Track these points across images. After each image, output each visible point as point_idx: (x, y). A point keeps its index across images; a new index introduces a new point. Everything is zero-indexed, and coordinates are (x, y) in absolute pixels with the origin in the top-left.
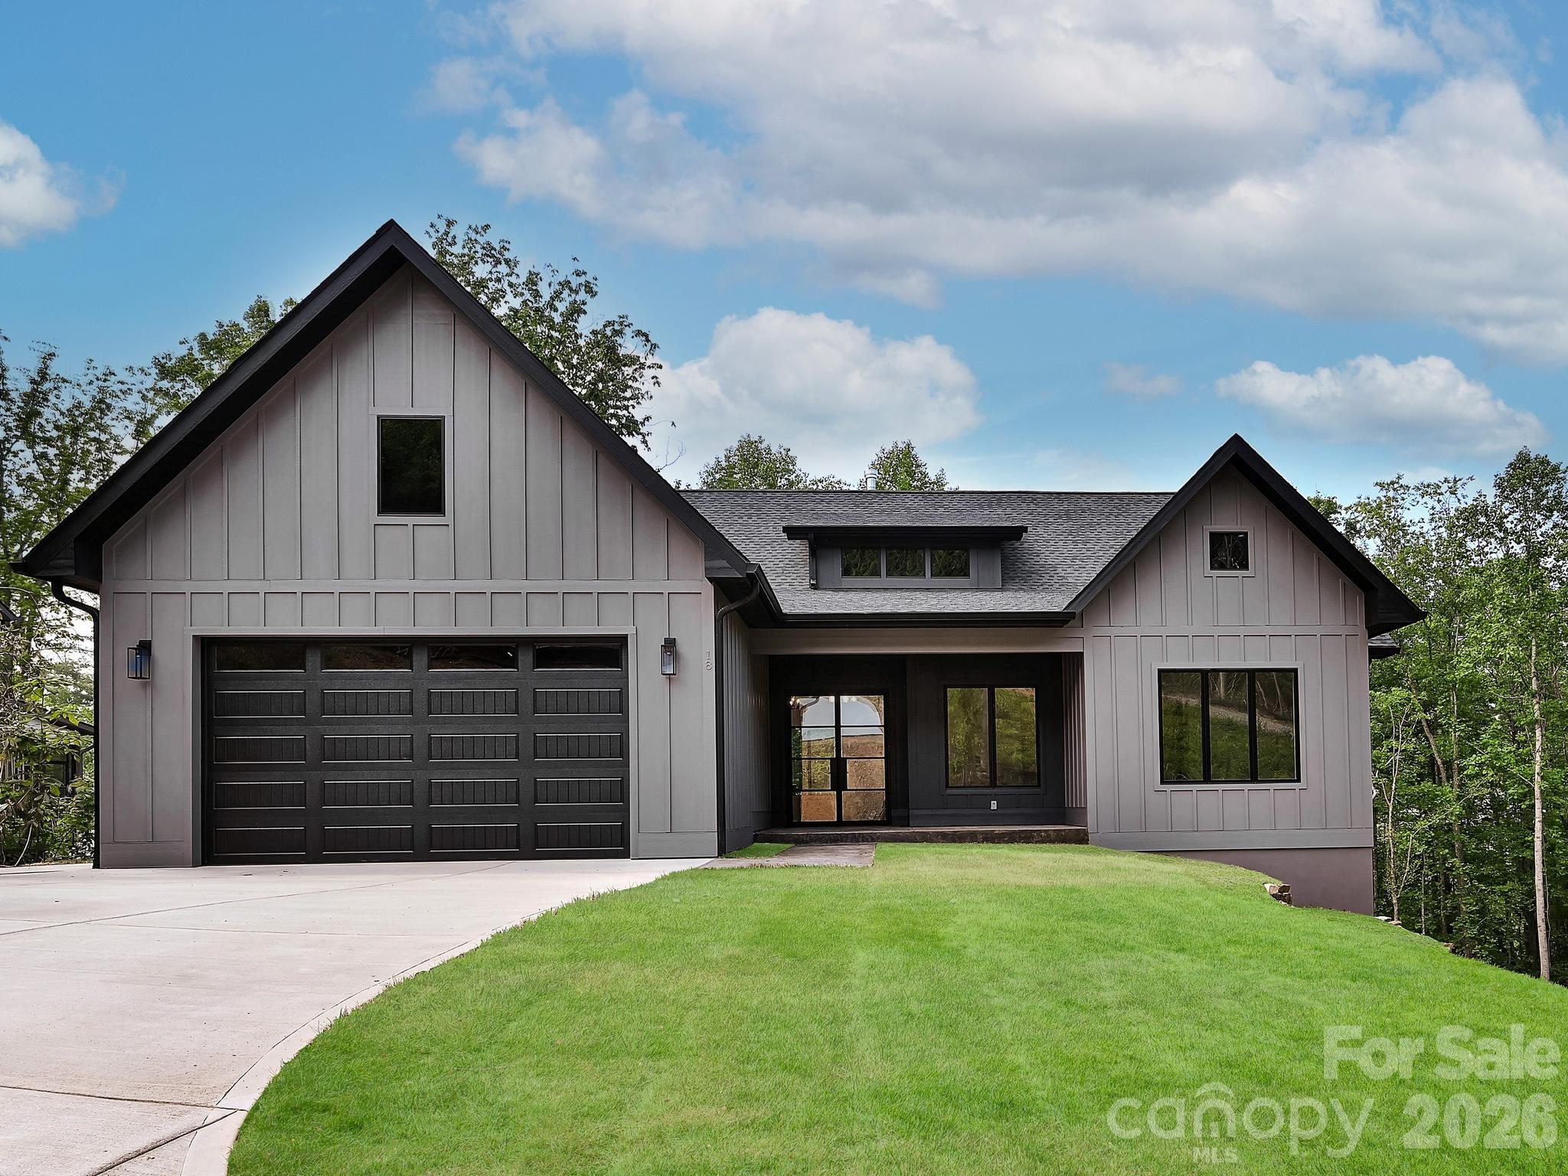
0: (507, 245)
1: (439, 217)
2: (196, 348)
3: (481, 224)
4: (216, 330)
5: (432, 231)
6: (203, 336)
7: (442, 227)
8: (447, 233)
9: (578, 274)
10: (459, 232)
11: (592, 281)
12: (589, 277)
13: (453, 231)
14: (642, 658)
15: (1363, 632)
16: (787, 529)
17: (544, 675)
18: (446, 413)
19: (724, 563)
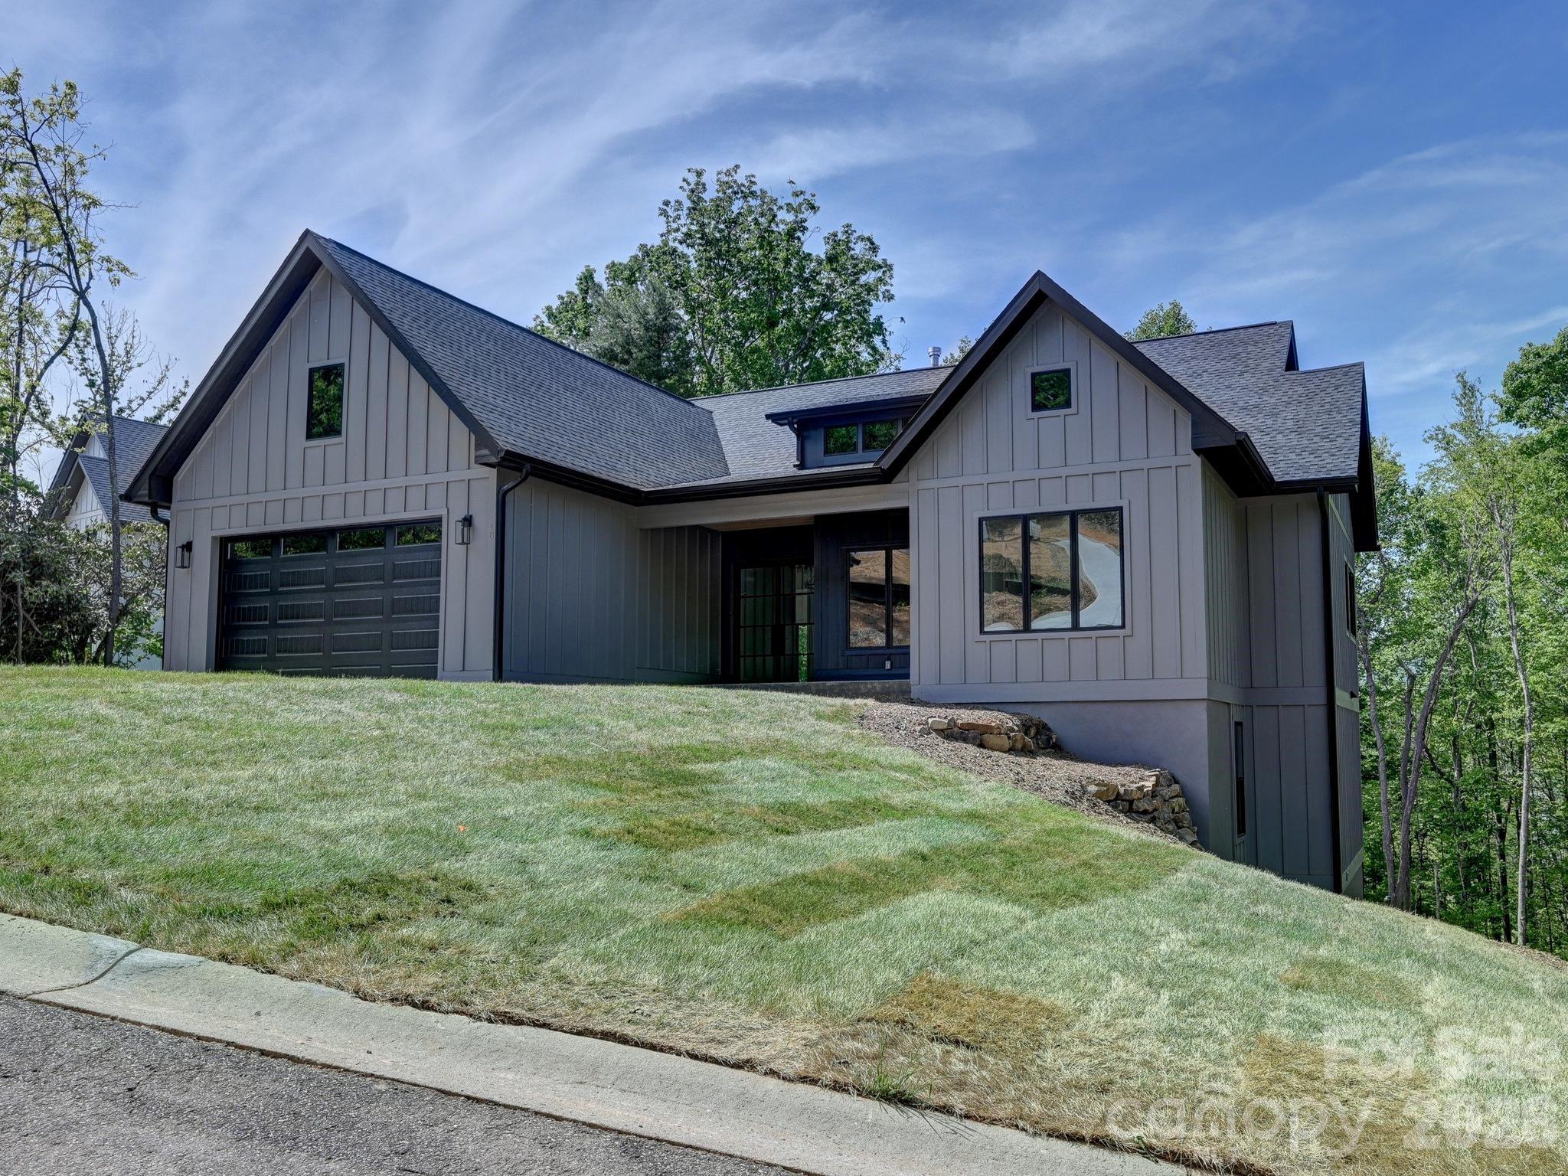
0: (753, 179)
1: (689, 171)
2: (545, 319)
3: (731, 166)
4: (558, 302)
5: (684, 184)
7: (692, 178)
8: (697, 184)
9: (796, 195)
10: (710, 179)
11: (810, 198)
12: (808, 196)
13: (704, 179)
14: (451, 532)
15: (1196, 461)
16: (768, 417)
17: (400, 551)
18: (345, 360)
19: (486, 452)
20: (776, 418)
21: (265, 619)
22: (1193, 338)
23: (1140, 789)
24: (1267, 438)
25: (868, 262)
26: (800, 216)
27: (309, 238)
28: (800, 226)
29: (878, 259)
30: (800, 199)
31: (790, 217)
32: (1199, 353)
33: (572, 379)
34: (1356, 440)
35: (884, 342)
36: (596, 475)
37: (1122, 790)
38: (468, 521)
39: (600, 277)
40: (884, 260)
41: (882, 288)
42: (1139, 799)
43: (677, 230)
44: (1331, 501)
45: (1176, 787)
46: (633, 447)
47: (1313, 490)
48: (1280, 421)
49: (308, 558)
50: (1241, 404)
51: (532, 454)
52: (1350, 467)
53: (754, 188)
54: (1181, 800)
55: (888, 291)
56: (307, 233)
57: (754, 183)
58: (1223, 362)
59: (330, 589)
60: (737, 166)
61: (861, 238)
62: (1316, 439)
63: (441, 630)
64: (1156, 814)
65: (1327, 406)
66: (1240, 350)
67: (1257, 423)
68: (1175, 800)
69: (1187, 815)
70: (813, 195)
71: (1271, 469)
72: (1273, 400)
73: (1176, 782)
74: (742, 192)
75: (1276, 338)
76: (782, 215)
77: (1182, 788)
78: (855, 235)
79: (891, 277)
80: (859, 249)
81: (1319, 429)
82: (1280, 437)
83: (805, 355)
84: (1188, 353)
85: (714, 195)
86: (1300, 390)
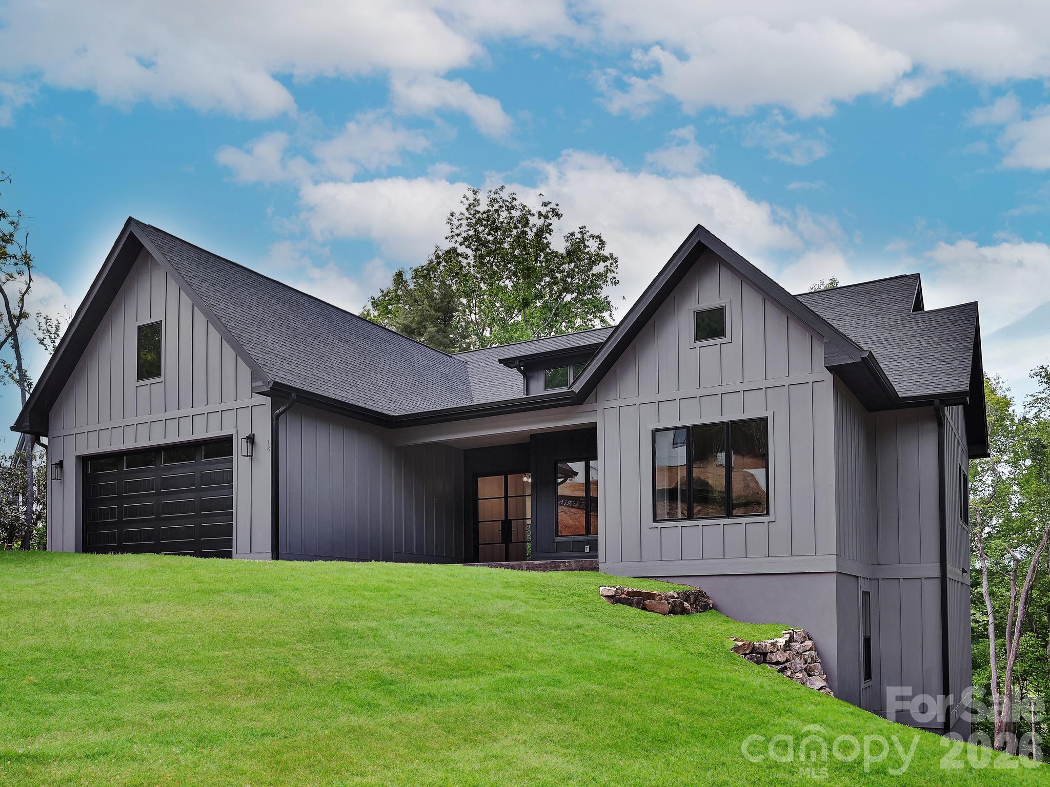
0: (514, 196)
1: (468, 190)
3: (498, 187)
6: (373, 298)
7: (470, 196)
8: (474, 200)
10: (483, 196)
11: (555, 207)
12: (553, 206)
13: (478, 197)
14: (240, 447)
15: (829, 377)
16: (501, 361)
17: (206, 463)
18: (163, 319)
19: (260, 383)
20: (507, 362)
21: (116, 518)
22: (838, 290)
23: (774, 644)
24: (894, 364)
25: (598, 255)
26: (548, 221)
27: (133, 224)
28: (547, 229)
29: (606, 252)
30: (548, 208)
31: (540, 222)
32: (842, 302)
33: (347, 334)
34: (969, 362)
35: (611, 316)
36: (353, 403)
37: (757, 645)
38: (251, 439)
39: (408, 276)
40: (611, 255)
41: (610, 275)
42: (772, 652)
43: (458, 235)
44: (946, 412)
45: (809, 643)
46: (392, 384)
47: (932, 403)
48: (905, 350)
49: (141, 471)
50: (874, 338)
51: (298, 386)
52: (963, 384)
53: (515, 203)
54: (813, 653)
55: (614, 278)
56: (130, 220)
57: (514, 199)
58: (861, 307)
59: (158, 493)
60: (503, 187)
61: (593, 237)
62: (935, 363)
63: (234, 523)
64: (788, 664)
65: (945, 337)
66: (876, 297)
67: (885, 352)
68: (807, 653)
69: (818, 665)
70: (557, 205)
71: (896, 388)
72: (901, 334)
73: (810, 639)
74: (506, 206)
75: (905, 287)
76: (533, 220)
77: (814, 644)
78: (588, 234)
79: (617, 267)
80: (592, 246)
81: (938, 355)
82: (905, 362)
83: (552, 327)
84: (833, 302)
85: (486, 208)
86: (923, 325)
